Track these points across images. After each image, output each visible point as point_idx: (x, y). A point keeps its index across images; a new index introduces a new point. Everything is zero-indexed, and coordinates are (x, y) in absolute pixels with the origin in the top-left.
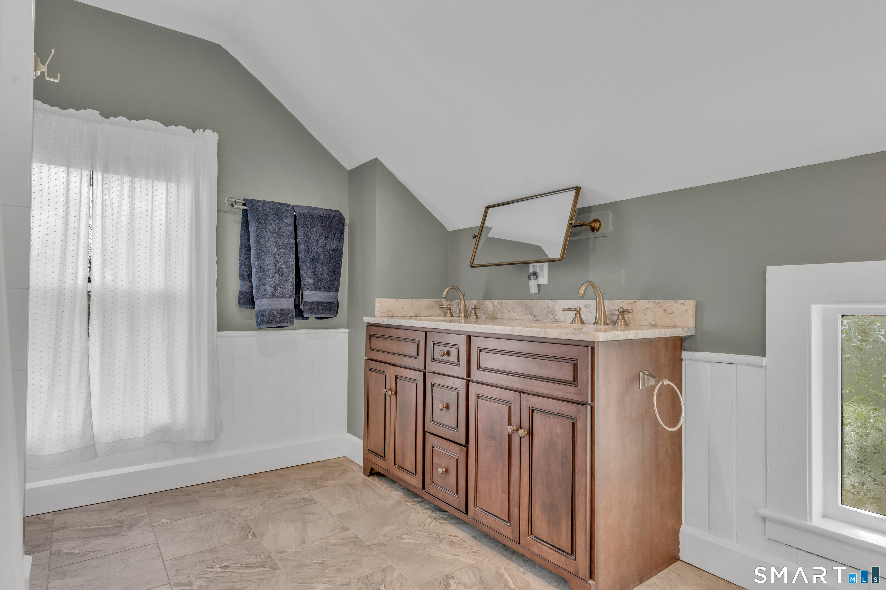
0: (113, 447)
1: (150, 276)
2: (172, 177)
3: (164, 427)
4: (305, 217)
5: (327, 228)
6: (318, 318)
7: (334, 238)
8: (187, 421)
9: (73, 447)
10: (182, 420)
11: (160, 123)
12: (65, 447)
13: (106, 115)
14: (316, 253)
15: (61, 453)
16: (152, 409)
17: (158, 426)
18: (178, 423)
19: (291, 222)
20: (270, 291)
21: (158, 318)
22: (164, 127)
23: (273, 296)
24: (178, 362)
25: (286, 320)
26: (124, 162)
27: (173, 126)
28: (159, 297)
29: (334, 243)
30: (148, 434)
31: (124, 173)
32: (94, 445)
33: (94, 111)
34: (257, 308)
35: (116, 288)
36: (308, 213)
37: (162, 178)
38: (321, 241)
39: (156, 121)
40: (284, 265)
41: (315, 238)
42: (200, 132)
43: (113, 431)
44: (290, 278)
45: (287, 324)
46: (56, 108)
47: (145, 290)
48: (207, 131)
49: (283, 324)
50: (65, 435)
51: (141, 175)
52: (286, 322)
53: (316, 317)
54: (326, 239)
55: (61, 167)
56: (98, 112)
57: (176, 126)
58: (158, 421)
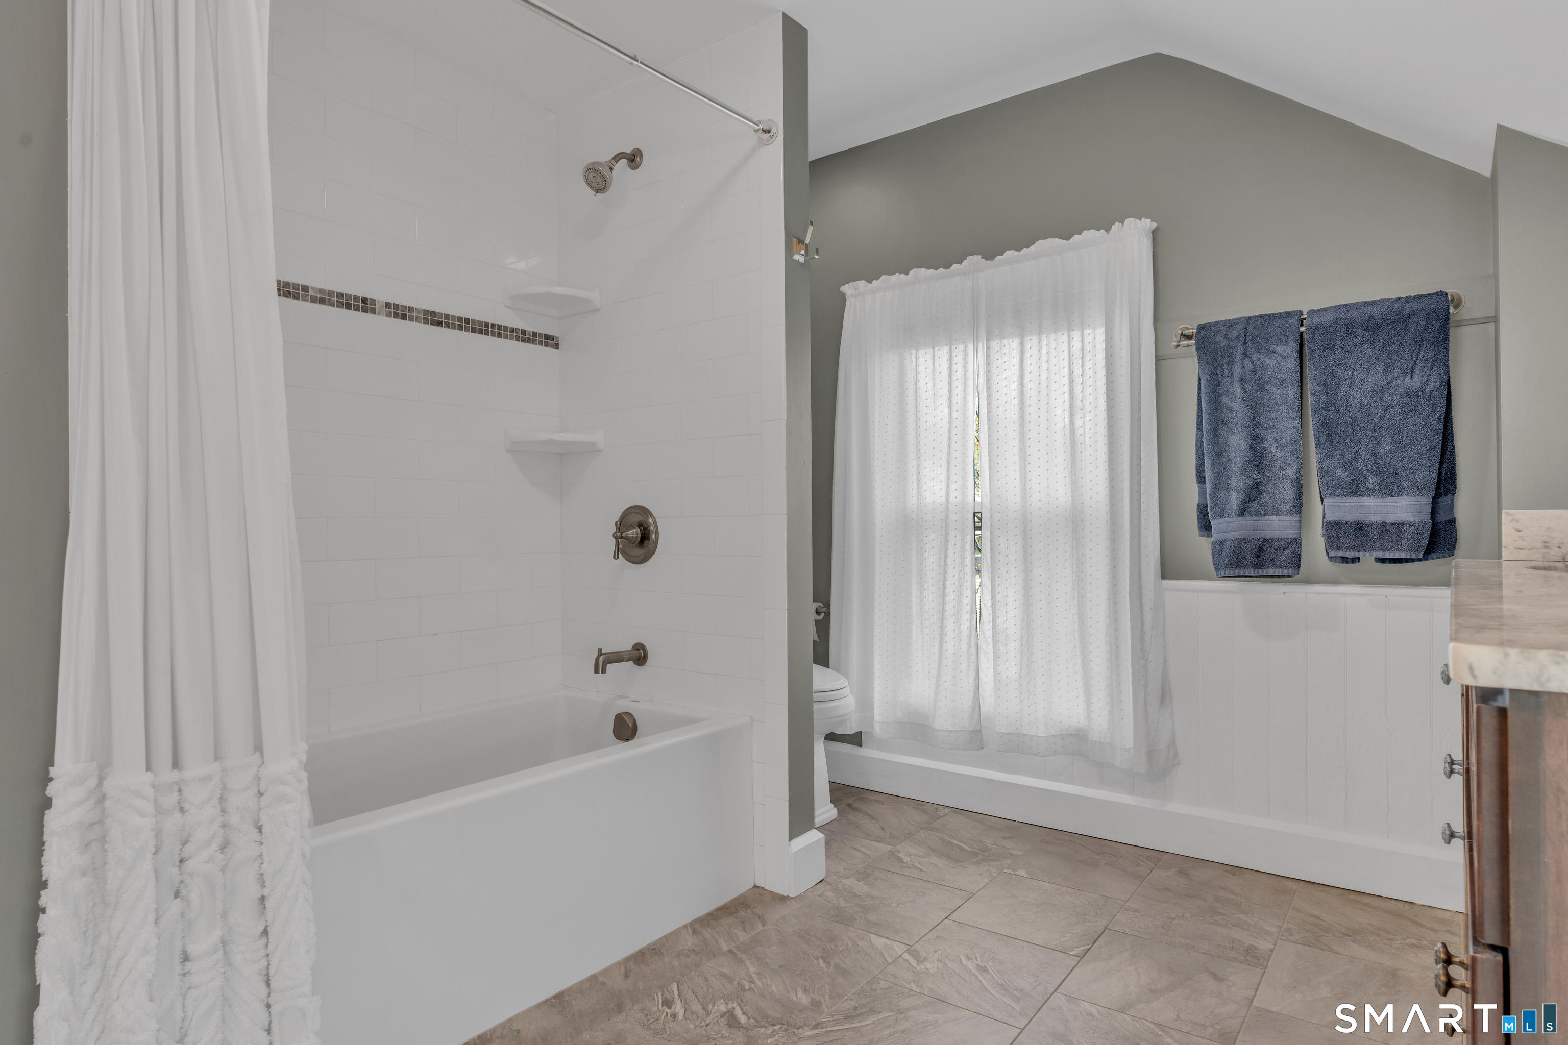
0: (1009, 741)
1: (1048, 487)
2: (1073, 321)
3: (1079, 731)
4: (1327, 330)
5: (1391, 345)
6: (1383, 560)
7: (1415, 362)
8: (1109, 729)
9: (963, 728)
10: (1099, 724)
11: (1057, 240)
12: (955, 724)
13: (989, 256)
14: (1360, 410)
15: (950, 731)
16: (1059, 698)
17: (1070, 726)
18: (1092, 729)
19: (1290, 350)
20: (1235, 501)
21: (1066, 552)
22: (1065, 242)
23: (1242, 512)
24: (1091, 626)
25: (1278, 563)
26: (1012, 317)
27: (1076, 236)
28: (1066, 519)
29: (1415, 375)
30: (1053, 735)
31: (1012, 333)
32: (980, 731)
33: (975, 256)
34: (1216, 536)
35: (1007, 508)
36: (1336, 322)
37: (1063, 326)
38: (1372, 380)
39: (1049, 239)
40: (1275, 444)
41: (1355, 373)
42: (1116, 226)
43: (1007, 717)
44: (1288, 472)
45: (1280, 570)
46: (941, 270)
47: (1040, 509)
48: (1127, 221)
49: (1272, 570)
50: (954, 709)
51: (1030, 331)
52: (1279, 567)
53: (1375, 559)
54: (1388, 369)
55: (945, 347)
56: (980, 256)
57: (1080, 233)
58: (1069, 718)
